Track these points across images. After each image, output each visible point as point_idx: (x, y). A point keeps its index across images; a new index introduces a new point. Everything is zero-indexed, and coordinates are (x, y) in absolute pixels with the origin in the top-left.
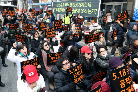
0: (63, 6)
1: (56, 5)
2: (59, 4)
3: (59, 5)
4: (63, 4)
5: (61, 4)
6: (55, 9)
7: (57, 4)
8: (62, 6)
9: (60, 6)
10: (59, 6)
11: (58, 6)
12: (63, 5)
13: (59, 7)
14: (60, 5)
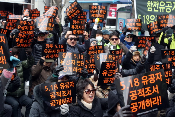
0: (168, 10)
1: (146, 6)
2: (155, 2)
3: (155, 5)
4: (167, 4)
5: (162, 4)
6: (142, 16)
7: (149, 3)
8: (165, 10)
9: (159, 10)
10: (156, 9)
11: (153, 8)
12: (168, 6)
13: (155, 11)
14: (159, 6)
